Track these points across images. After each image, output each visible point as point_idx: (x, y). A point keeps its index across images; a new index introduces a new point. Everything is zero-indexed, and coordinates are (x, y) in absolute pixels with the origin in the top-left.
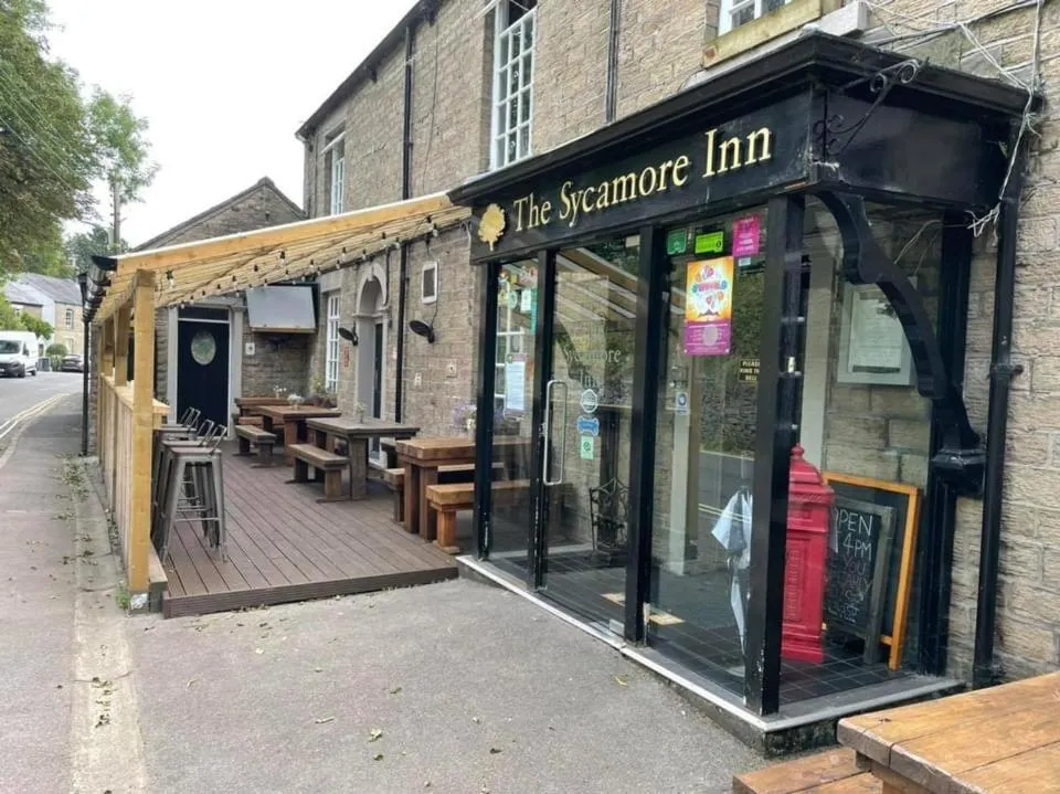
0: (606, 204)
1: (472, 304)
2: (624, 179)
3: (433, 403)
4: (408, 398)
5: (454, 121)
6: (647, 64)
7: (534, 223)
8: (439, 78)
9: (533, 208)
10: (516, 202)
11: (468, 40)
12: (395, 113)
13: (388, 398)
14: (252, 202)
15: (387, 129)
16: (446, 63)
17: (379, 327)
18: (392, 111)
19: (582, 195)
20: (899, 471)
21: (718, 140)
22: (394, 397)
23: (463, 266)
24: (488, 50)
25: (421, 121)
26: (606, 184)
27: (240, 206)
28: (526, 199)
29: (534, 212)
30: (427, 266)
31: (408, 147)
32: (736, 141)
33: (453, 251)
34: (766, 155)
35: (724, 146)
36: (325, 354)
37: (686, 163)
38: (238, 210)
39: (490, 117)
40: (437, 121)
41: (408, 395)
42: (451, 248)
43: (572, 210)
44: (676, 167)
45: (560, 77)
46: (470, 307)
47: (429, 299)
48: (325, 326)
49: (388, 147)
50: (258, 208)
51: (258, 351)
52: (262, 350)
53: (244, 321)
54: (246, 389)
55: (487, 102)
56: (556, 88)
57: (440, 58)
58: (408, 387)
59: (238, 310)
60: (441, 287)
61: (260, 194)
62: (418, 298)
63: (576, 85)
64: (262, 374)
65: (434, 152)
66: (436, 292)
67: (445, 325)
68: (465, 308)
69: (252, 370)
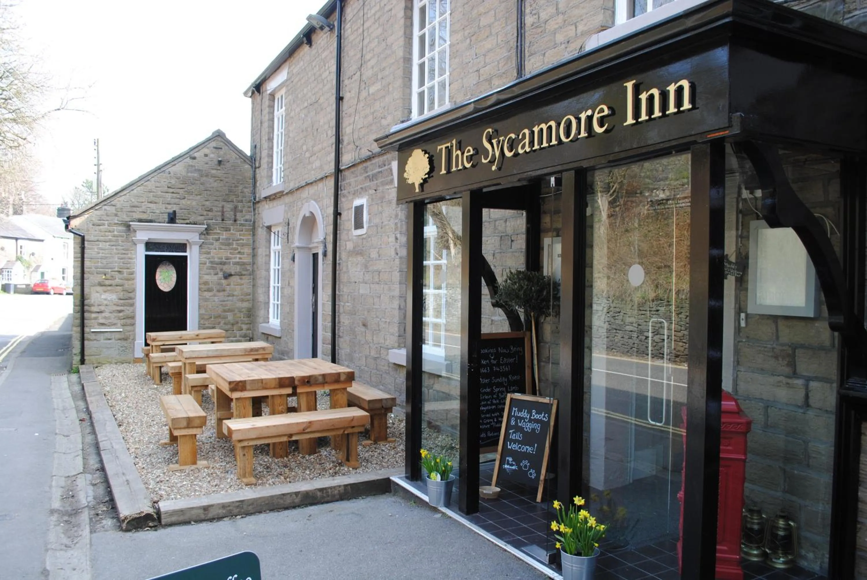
0: (528, 149)
1: (398, 236)
2: (544, 126)
3: (364, 325)
4: (342, 320)
5: (379, 77)
6: (552, 25)
7: (457, 166)
8: (366, 42)
9: (456, 153)
10: (439, 147)
11: (391, 10)
12: (328, 72)
13: (324, 320)
14: (206, 151)
15: (321, 86)
16: (371, 30)
17: (315, 256)
18: (325, 71)
19: (503, 141)
20: (807, 397)
21: (637, 91)
22: (329, 319)
23: (390, 202)
24: (409, 18)
25: (351, 78)
26: (526, 131)
27: (196, 155)
28: (449, 145)
29: (457, 156)
30: (357, 202)
31: (340, 99)
32: (655, 92)
33: (381, 189)
34: (687, 105)
35: (643, 97)
36: (269, 281)
37: (606, 112)
38: (194, 158)
39: (411, 73)
40: (364, 78)
41: (341, 317)
42: (378, 186)
43: (494, 155)
44: (596, 116)
45: (473, 38)
46: (396, 239)
47: (359, 232)
48: (269, 256)
49: (322, 100)
50: (212, 156)
51: (212, 279)
52: (216, 277)
53: (200, 253)
54: (203, 311)
55: (408, 60)
56: (470, 47)
57: (367, 25)
58: (341, 310)
59: (195, 243)
60: (370, 220)
61: (213, 144)
62: (349, 230)
63: (488, 45)
64: (216, 299)
65: (362, 104)
66: (365, 225)
67: (374, 254)
68: (392, 239)
69: (207, 294)
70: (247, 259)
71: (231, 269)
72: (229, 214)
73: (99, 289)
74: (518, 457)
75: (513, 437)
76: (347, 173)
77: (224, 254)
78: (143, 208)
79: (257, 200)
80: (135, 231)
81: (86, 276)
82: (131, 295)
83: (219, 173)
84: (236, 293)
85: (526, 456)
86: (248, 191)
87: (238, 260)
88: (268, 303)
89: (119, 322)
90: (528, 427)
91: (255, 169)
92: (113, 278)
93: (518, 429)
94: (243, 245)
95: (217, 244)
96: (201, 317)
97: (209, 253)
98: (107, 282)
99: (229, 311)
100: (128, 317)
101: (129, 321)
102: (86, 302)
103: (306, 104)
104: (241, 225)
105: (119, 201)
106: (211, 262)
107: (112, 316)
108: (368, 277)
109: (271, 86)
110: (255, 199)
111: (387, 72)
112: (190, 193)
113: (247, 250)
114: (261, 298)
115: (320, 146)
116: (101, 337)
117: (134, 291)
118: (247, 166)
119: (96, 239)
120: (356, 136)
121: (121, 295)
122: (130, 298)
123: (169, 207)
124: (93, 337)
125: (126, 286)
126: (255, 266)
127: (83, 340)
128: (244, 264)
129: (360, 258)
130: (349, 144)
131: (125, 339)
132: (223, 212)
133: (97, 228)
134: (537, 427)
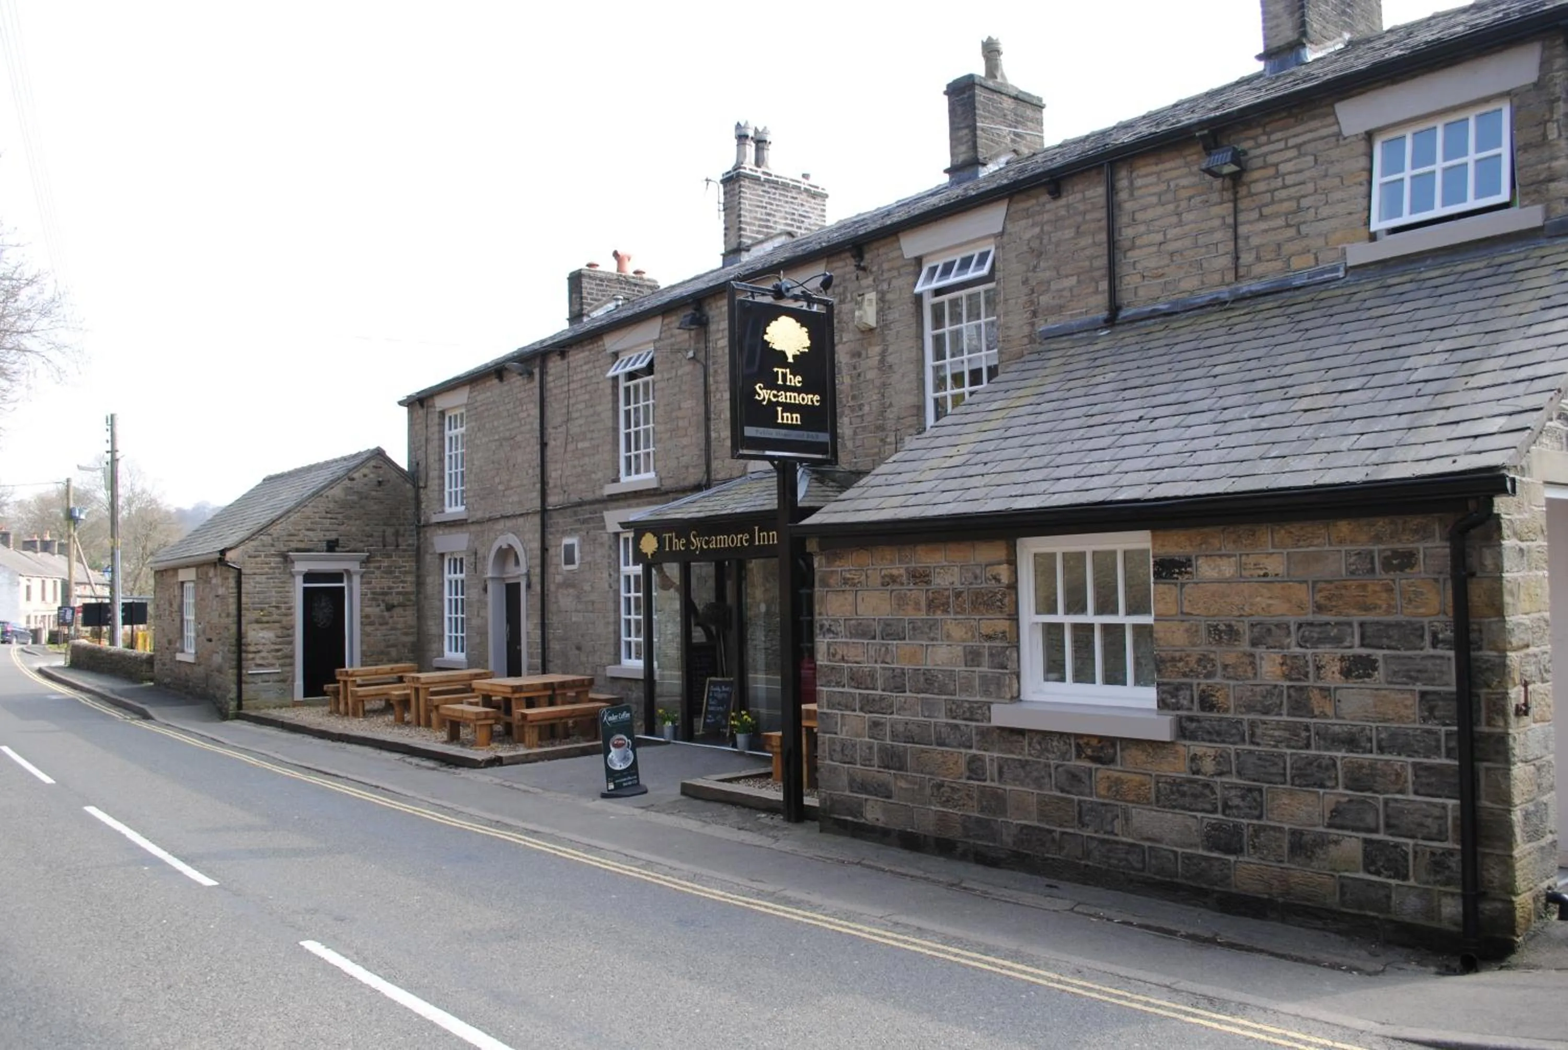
0: (715, 547)
1: (612, 573)
3: (579, 648)
5: (587, 437)
7: (676, 548)
8: (572, 401)
9: (675, 540)
10: (664, 535)
13: (531, 656)
14: (365, 471)
17: (517, 585)
18: (522, 412)
19: (702, 540)
21: (759, 531)
23: (602, 544)
25: (555, 428)
26: (714, 538)
27: (356, 475)
28: (670, 534)
29: (676, 543)
30: (567, 541)
31: (541, 443)
33: (592, 533)
35: (761, 535)
36: (442, 611)
37: (748, 537)
38: (352, 479)
39: (618, 439)
40: (571, 432)
41: (552, 642)
42: (589, 529)
43: (697, 548)
44: (744, 538)
45: (674, 432)
47: (570, 567)
48: (442, 584)
49: (519, 438)
50: (372, 476)
51: (374, 611)
52: (378, 609)
53: (362, 583)
54: (365, 648)
55: (616, 430)
56: (671, 438)
57: (572, 386)
58: (551, 636)
59: (356, 573)
60: (582, 558)
61: (373, 463)
62: (558, 565)
63: (685, 441)
64: (379, 633)
65: (569, 455)
66: (577, 562)
67: (587, 587)
68: (606, 575)
69: (369, 629)
70: (410, 588)
71: (395, 599)
72: (390, 539)
73: (256, 626)
74: (715, 714)
75: (711, 702)
76: (554, 514)
77: (386, 583)
78: (301, 537)
79: (422, 523)
80: (293, 562)
81: (243, 612)
82: (290, 632)
83: (379, 494)
84: (399, 626)
85: (718, 713)
86: (410, 512)
87: (400, 589)
88: (443, 635)
89: (278, 662)
90: (720, 696)
91: (417, 488)
92: (270, 614)
93: (714, 698)
94: (406, 573)
95: (378, 573)
96: (363, 654)
97: (370, 583)
98: (265, 619)
99: (394, 646)
100: (286, 657)
101: (288, 661)
102: (244, 641)
103: (497, 437)
104: (405, 551)
105: (276, 530)
106: (373, 593)
107: (270, 656)
108: (580, 607)
109: (440, 403)
110: (419, 521)
111: (595, 435)
112: (349, 518)
113: (410, 578)
114: (433, 629)
115: (518, 482)
116: (259, 679)
117: (293, 627)
118: (408, 486)
119: (251, 572)
120: (564, 482)
121: (279, 633)
122: (289, 636)
123: (327, 533)
124: (250, 679)
125: (284, 623)
126: (421, 596)
127: (240, 682)
128: (407, 593)
129: (571, 591)
130: (555, 487)
131: (284, 681)
132: (384, 537)
133: (252, 560)
134: (725, 695)
